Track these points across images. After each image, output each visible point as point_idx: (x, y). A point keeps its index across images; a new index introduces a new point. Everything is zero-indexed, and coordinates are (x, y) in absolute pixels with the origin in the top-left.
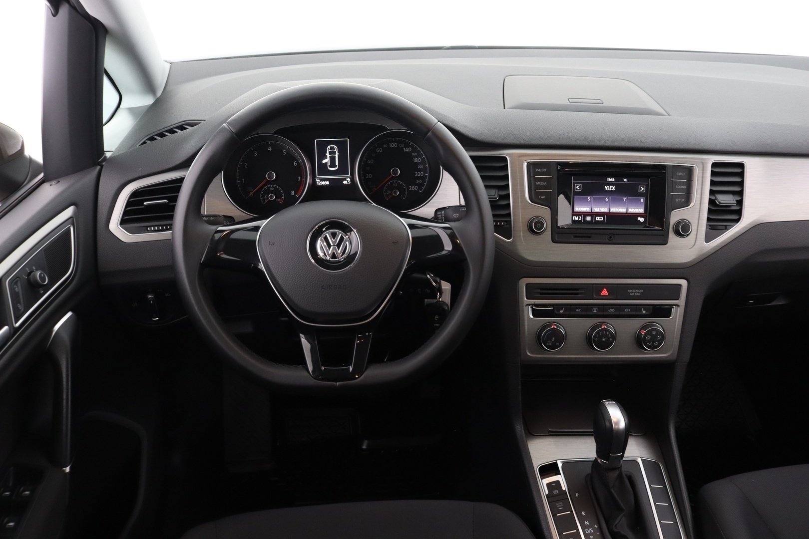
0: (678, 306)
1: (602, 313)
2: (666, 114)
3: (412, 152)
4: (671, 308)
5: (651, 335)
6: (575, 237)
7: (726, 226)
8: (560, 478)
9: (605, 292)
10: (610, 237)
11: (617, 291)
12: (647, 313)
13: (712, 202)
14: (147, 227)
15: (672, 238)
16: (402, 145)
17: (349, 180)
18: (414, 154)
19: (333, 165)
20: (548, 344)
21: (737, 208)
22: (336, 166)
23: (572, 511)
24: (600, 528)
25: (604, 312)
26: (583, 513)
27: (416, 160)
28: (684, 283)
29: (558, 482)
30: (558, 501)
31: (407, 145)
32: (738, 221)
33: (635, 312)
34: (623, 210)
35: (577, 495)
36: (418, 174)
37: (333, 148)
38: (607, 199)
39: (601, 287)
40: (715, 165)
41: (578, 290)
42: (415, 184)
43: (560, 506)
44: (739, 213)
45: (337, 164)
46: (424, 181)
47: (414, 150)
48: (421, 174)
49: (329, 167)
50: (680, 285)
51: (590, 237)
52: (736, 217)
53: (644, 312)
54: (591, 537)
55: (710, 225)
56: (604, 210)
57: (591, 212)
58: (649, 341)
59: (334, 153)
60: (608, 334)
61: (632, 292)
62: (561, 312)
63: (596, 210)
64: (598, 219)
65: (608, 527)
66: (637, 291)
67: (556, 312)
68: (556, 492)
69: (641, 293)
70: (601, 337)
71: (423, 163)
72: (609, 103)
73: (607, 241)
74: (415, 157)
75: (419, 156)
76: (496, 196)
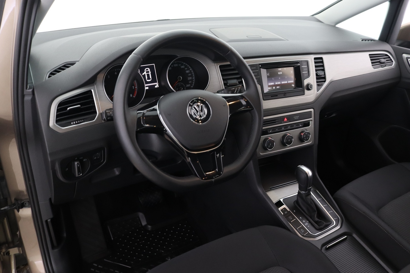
0: (311, 120)
1: (292, 128)
2: (286, 40)
3: (185, 68)
4: (309, 122)
5: (306, 135)
6: (271, 96)
7: (322, 84)
8: (284, 206)
9: (286, 120)
10: (284, 95)
11: (290, 118)
12: (302, 126)
13: (317, 75)
14: (71, 122)
15: (306, 92)
16: (180, 65)
17: (158, 85)
18: (186, 69)
19: (149, 78)
20: (269, 147)
21: (324, 76)
22: (150, 79)
23: (296, 218)
24: (310, 222)
25: (286, 128)
26: (301, 218)
27: (187, 72)
28: (312, 110)
29: (285, 208)
30: (289, 216)
31: (182, 65)
32: (325, 81)
33: (297, 126)
34: (286, 82)
35: (295, 211)
36: (189, 78)
37: (147, 70)
38: (279, 78)
39: (284, 117)
40: (315, 59)
41: (275, 120)
42: (188, 84)
43: (290, 218)
44: (325, 78)
45: (151, 77)
46: (193, 81)
47: (186, 67)
48: (190, 78)
49: (147, 79)
50: (311, 111)
51: (277, 96)
52: (324, 80)
53: (301, 126)
54: (308, 226)
55: (317, 84)
56: (279, 83)
57: (275, 85)
58: (305, 138)
59: (148, 72)
60: (290, 137)
61: (296, 118)
62: (271, 131)
63: (276, 83)
64: (278, 87)
65: (313, 220)
66: (297, 117)
67: (269, 132)
68: (286, 212)
69: (299, 117)
70: (288, 140)
71: (190, 72)
72: (264, 37)
73: (284, 96)
74: (187, 70)
75: (188, 69)
76: (237, 82)
